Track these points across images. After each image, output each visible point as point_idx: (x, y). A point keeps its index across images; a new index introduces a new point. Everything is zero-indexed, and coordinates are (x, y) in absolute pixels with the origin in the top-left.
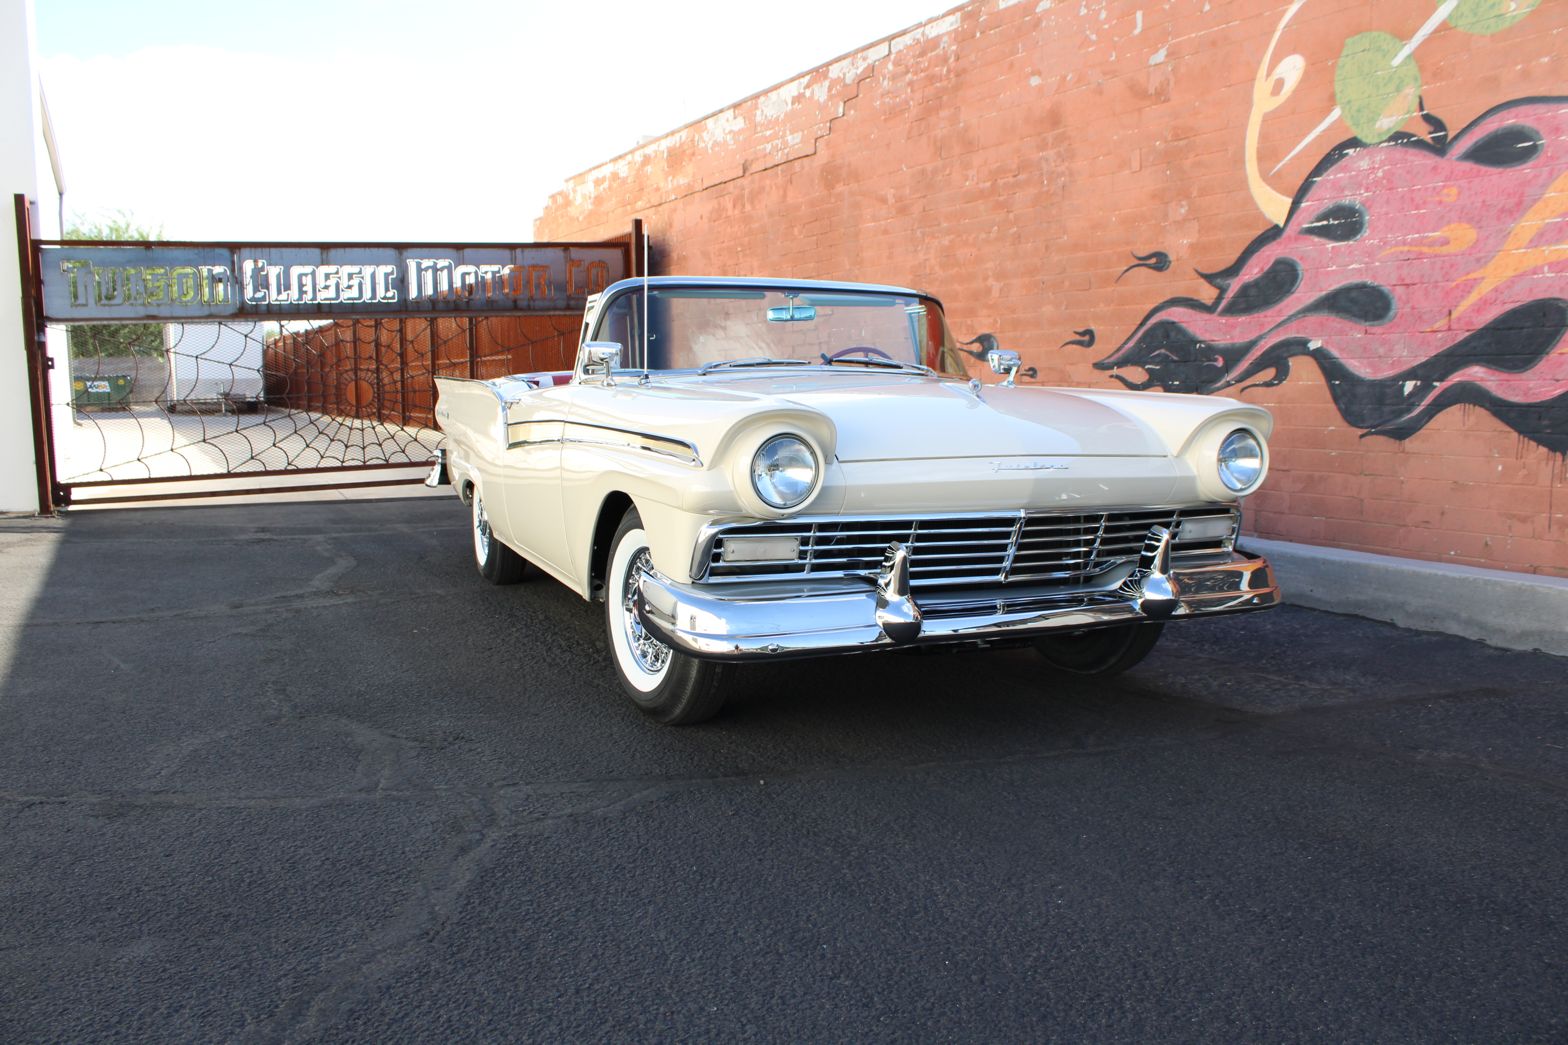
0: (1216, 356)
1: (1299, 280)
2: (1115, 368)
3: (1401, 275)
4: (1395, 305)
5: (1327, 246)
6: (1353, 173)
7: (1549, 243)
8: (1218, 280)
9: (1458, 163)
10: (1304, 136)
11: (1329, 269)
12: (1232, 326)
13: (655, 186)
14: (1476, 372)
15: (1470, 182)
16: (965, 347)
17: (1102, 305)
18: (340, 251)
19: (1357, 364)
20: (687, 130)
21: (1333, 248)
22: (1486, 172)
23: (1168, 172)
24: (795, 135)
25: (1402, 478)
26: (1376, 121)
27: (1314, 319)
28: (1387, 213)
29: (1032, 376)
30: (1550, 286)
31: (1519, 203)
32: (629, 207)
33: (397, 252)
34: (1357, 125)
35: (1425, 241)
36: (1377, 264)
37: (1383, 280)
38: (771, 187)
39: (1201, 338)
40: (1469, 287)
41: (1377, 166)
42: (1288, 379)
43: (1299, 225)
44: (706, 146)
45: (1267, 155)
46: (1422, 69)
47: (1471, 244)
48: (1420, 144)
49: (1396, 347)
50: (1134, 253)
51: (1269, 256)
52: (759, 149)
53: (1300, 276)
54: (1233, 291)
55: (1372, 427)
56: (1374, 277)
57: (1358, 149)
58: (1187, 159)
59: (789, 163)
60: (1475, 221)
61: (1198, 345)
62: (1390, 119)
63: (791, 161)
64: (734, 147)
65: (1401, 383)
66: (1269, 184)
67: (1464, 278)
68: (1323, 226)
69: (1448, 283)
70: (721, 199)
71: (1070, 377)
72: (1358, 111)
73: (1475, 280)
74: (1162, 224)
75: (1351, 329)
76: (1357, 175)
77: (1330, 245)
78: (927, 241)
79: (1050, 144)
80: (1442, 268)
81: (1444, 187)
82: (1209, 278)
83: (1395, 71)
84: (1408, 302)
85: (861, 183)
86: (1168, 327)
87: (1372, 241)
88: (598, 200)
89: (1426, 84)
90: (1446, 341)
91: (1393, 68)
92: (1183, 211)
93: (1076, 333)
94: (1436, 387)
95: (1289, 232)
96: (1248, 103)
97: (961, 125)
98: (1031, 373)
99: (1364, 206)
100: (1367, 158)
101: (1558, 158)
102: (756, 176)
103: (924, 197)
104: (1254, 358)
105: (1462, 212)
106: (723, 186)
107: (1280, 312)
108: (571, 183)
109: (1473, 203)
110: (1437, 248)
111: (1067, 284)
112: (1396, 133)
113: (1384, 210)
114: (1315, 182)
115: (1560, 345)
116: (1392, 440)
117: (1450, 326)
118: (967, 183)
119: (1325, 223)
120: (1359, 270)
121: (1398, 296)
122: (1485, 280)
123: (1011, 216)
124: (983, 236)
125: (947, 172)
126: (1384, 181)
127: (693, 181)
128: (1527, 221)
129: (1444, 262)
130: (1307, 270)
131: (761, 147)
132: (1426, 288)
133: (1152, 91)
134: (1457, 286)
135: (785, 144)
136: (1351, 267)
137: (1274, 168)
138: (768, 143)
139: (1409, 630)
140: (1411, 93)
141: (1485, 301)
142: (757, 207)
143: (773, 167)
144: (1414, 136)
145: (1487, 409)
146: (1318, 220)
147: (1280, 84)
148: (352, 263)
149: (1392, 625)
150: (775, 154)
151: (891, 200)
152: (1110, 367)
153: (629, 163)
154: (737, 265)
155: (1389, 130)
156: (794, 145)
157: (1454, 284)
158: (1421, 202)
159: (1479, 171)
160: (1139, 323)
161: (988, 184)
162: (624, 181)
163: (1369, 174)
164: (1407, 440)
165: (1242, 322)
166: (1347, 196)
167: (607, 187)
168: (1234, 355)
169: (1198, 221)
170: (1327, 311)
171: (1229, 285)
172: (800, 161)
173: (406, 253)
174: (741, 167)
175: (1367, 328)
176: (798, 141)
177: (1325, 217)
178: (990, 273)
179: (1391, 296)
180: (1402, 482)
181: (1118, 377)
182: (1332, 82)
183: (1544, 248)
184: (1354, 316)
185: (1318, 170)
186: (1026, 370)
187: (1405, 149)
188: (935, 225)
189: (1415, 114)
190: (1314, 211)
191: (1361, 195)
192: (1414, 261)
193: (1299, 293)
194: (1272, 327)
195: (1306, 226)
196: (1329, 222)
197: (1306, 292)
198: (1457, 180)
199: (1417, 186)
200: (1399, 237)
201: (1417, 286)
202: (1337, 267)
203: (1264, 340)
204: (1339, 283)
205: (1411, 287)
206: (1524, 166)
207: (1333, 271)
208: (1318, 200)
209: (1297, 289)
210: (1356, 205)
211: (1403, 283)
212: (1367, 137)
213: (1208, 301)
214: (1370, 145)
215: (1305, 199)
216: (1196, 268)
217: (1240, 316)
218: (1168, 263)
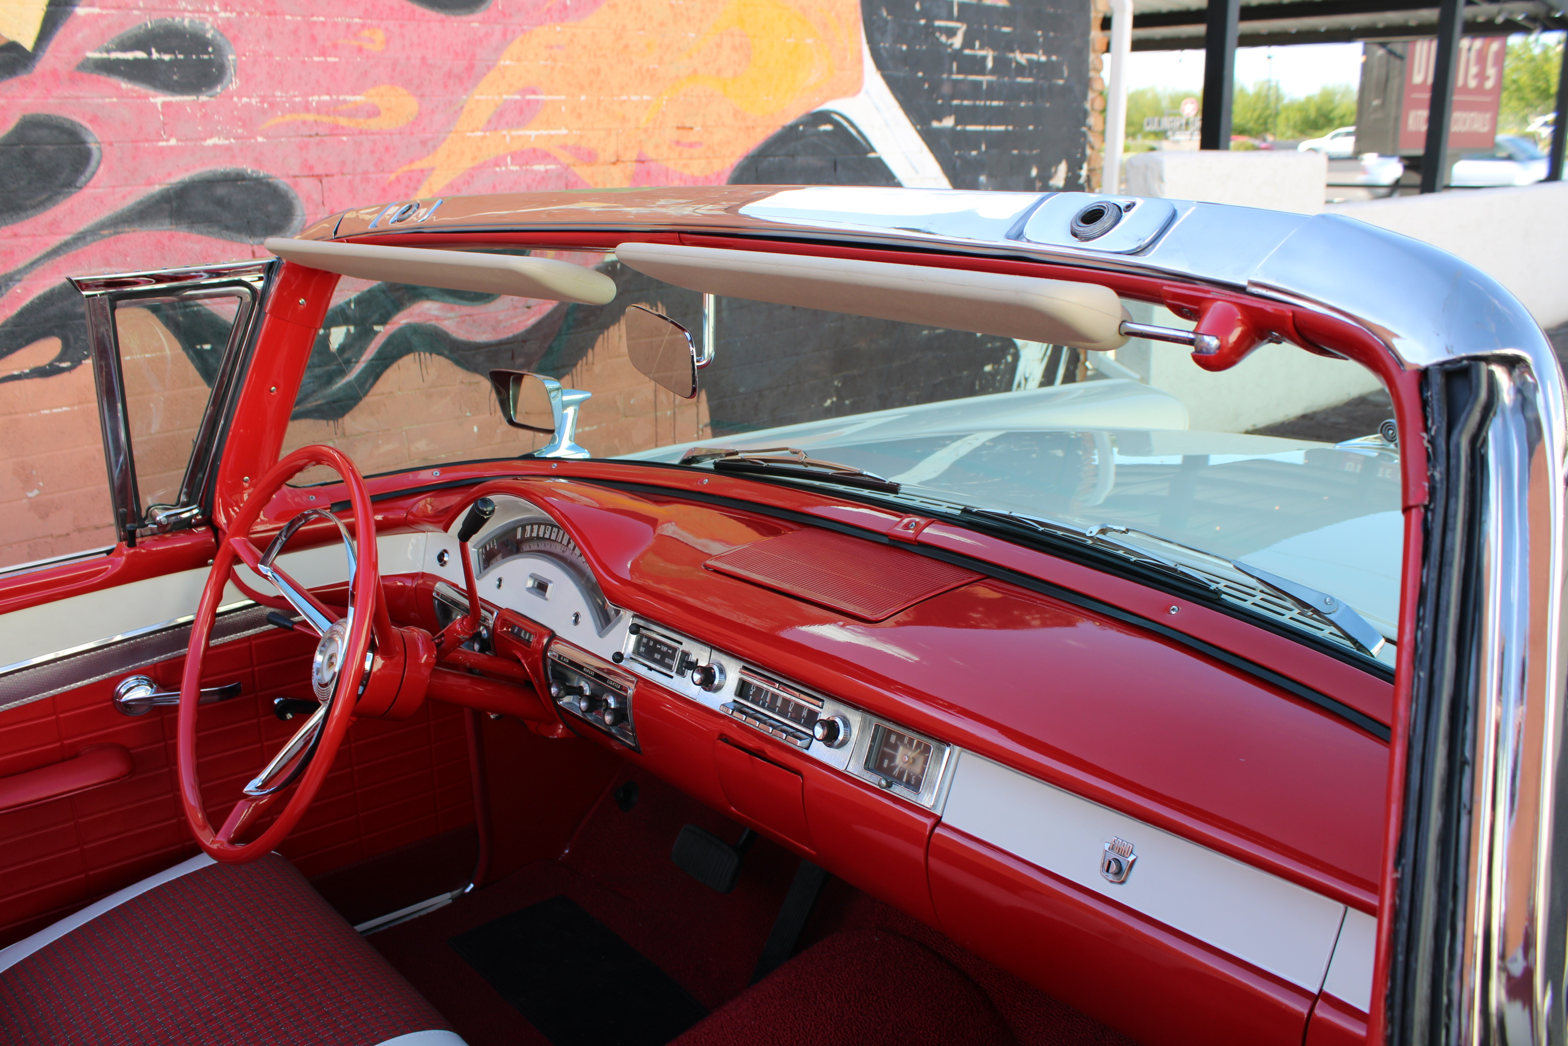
1: (93, 163)
3: (306, 160)
4: (301, 208)
5: (153, 100)
7: (509, 126)
11: (161, 144)
14: (429, 309)
15: (401, 26)
21: (166, 105)
22: (424, 15)
27: (138, 237)
28: (270, 55)
30: (516, 183)
31: (470, 68)
35: (342, 108)
36: (260, 139)
37: (277, 169)
43: (74, 50)
47: (411, 119)
53: (96, 155)
56: (257, 162)
60: (415, 85)
65: (322, 331)
67: (406, 168)
68: (136, 61)
69: (384, 175)
73: (422, 171)
75: (224, 251)
77: (159, 99)
80: (373, 152)
81: (363, 26)
84: (325, 204)
87: (245, 99)
94: (378, 332)
95: (49, 61)
99: (222, 35)
101: (510, 16)
105: (394, 70)
107: (53, 227)
109: (408, 58)
110: (361, 120)
113: (263, 48)
116: (324, 422)
119: (141, 55)
120: (228, 148)
121: (304, 193)
128: (482, 94)
129: (375, 143)
130: (111, 144)
132: (351, 182)
134: (398, 180)
136: (210, 142)
145: (446, 356)
146: (123, 47)
157: (393, 177)
158: (328, 44)
159: (413, 12)
164: (347, 418)
166: (185, 11)
170: (167, 221)
175: (256, 248)
177: (141, 42)
179: (292, 194)
183: (505, 132)
184: (227, 228)
190: (110, 27)
191: (213, 13)
192: (326, 139)
193: (95, 187)
194: (37, 256)
195: (97, 55)
196: (150, 54)
197: (114, 187)
198: (382, 19)
199: (318, 16)
200: (295, 96)
201: (336, 178)
202: (178, 140)
203: (18, 285)
204: (187, 170)
205: (325, 180)
206: (471, 17)
207: (172, 148)
208: (119, 8)
209: (89, 180)
210: (205, 32)
211: (311, 174)
215: (84, 2)
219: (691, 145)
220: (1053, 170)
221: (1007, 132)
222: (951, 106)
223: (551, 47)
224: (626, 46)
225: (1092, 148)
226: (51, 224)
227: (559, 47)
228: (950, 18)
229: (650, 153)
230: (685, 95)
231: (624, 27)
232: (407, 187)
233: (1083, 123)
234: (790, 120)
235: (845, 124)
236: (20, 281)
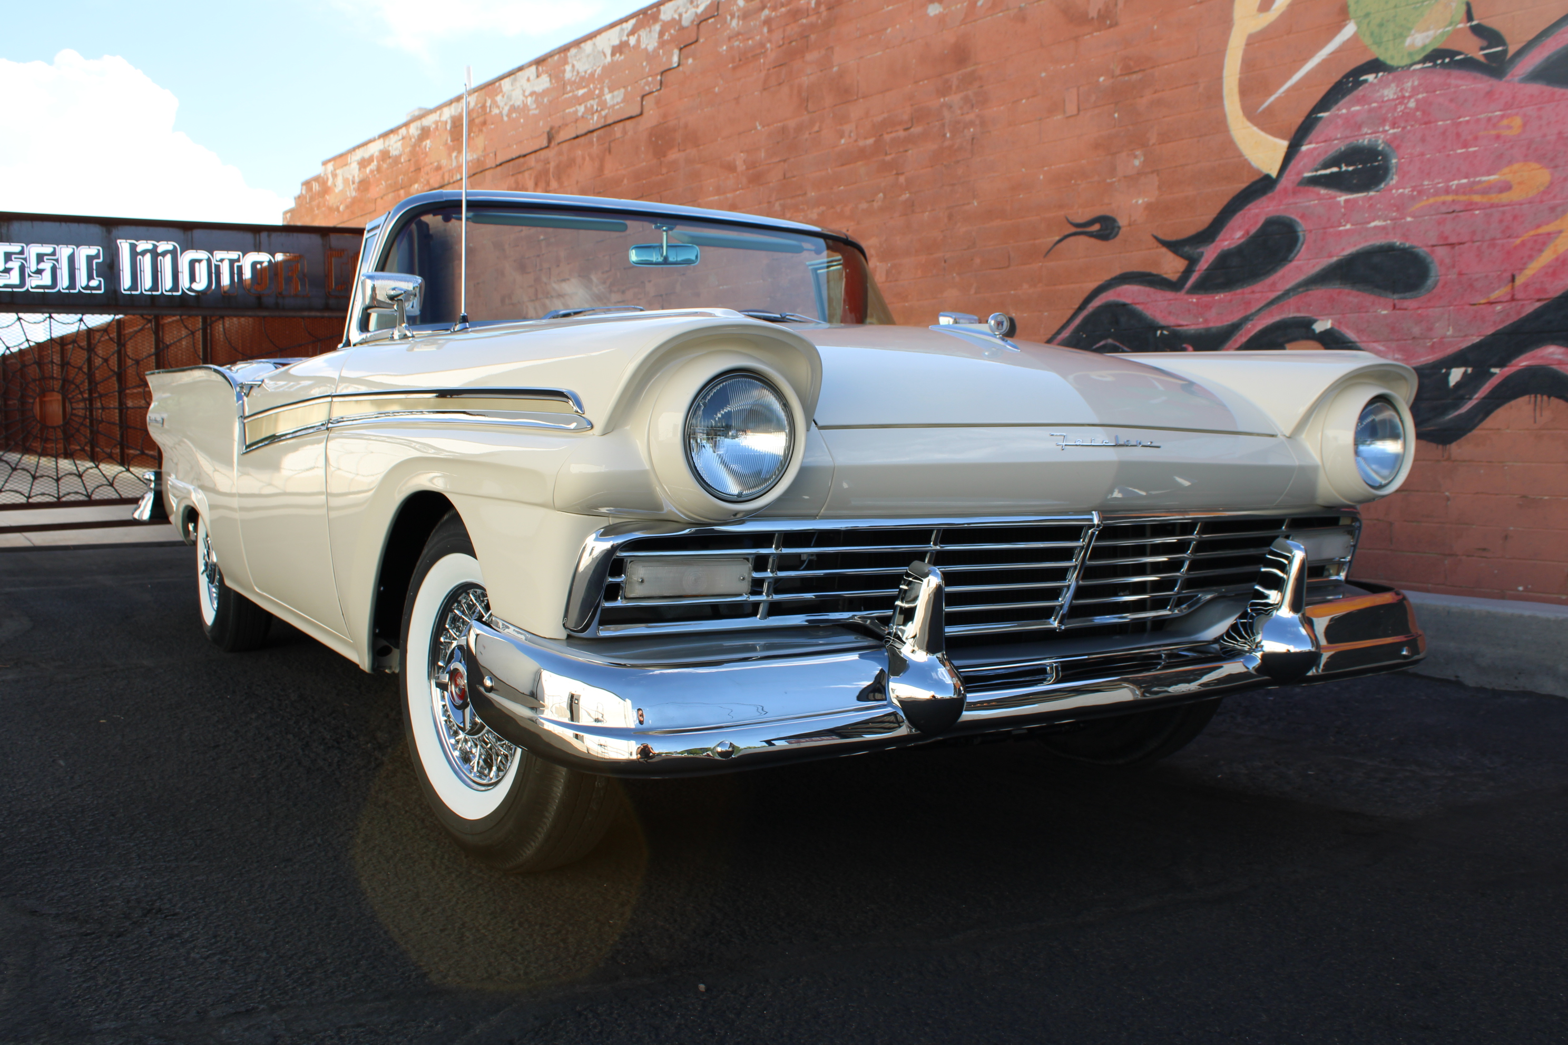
0: (1184, 346)
1: (1299, 245)
3: (1442, 232)
4: (1436, 271)
5: (1338, 199)
6: (1374, 105)
8: (1187, 249)
9: (1522, 86)
10: (1305, 60)
11: (1341, 228)
12: (1206, 306)
13: (436, 164)
14: (1552, 353)
15: (1540, 109)
17: (1025, 286)
18: (27, 225)
19: (1382, 348)
20: (476, 94)
21: (1346, 201)
22: (1563, 94)
23: (1116, 115)
24: (616, 93)
25: (1447, 494)
26: (1406, 37)
27: (1319, 293)
28: (1422, 154)
32: (402, 192)
33: (104, 229)
35: (1476, 187)
36: (1409, 219)
37: (1419, 242)
38: (584, 159)
39: (1163, 322)
40: (1540, 243)
41: (1407, 94)
43: (1299, 173)
44: (501, 112)
45: (1253, 87)
47: (1542, 189)
48: (1469, 64)
49: (1437, 325)
50: (1070, 218)
51: (1257, 215)
52: (569, 113)
53: (1301, 239)
54: (1207, 261)
56: (1405, 236)
57: (1380, 74)
58: (1142, 97)
59: (608, 128)
60: (1547, 158)
61: (1159, 332)
62: (1425, 34)
63: (609, 125)
64: (537, 112)
65: (1444, 371)
66: (1257, 124)
67: (1532, 233)
68: (1332, 174)
69: (1511, 240)
70: (520, 176)
72: (1381, 25)
73: (1549, 234)
74: (1108, 181)
75: (1373, 303)
76: (1380, 107)
77: (1342, 198)
79: (954, 88)
80: (1501, 221)
81: (1502, 117)
82: (1174, 246)
84: (1453, 266)
85: (701, 147)
86: (1118, 311)
87: (1401, 191)
88: (364, 185)
90: (1508, 315)
92: (1137, 163)
94: (1494, 374)
95: (1284, 183)
96: (1226, 22)
97: (835, 69)
99: (1389, 146)
100: (1393, 85)
102: (565, 147)
103: (785, 161)
105: (1528, 148)
106: (522, 160)
107: (1273, 286)
108: (330, 167)
109: (1544, 136)
110: (1493, 196)
111: (978, 261)
112: (1434, 51)
113: (1418, 150)
114: (1321, 118)
116: (1433, 445)
117: (1513, 296)
118: (843, 141)
119: (1335, 169)
120: (1383, 228)
121: (1439, 259)
122: (1563, 234)
123: (902, 179)
124: (864, 205)
125: (816, 128)
126: (1418, 113)
127: (484, 156)
130: (1311, 231)
131: (572, 110)
132: (1479, 248)
133: (1093, 13)
134: (1523, 244)
135: (603, 104)
136: (1373, 224)
137: (1263, 102)
138: (580, 104)
139: (1481, 690)
142: (566, 184)
143: (586, 134)
144: (1459, 53)
145: (1566, 401)
146: (1326, 166)
148: (43, 241)
149: (1458, 684)
150: (589, 117)
151: (741, 167)
153: (403, 138)
154: (538, 256)
155: (1424, 47)
156: (614, 105)
157: (1518, 241)
158: (1470, 138)
159: (1553, 94)
160: (1077, 306)
161: (871, 141)
162: (396, 160)
163: (1396, 105)
164: (1453, 444)
165: (1220, 301)
166: (1366, 134)
167: (375, 168)
168: (1209, 342)
169: (1158, 175)
170: (1338, 282)
171: (1201, 254)
172: (621, 124)
173: (115, 232)
174: (545, 136)
175: (1396, 301)
176: (619, 100)
177: (1335, 161)
179: (1429, 260)
180: (1448, 499)
184: (1377, 287)
185: (1326, 102)
187: (1447, 71)
188: (799, 196)
189: (1461, 26)
190: (1319, 155)
191: (1385, 131)
192: (1461, 214)
193: (1299, 260)
194: (1262, 305)
195: (1309, 174)
196: (1340, 168)
197: (1309, 259)
198: (1522, 107)
199: (1465, 117)
200: (1439, 183)
201: (1466, 245)
202: (1352, 225)
203: (1251, 322)
204: (1355, 246)
205: (1457, 247)
207: (1347, 231)
208: (1325, 141)
209: (1296, 255)
210: (1378, 146)
211: (1446, 243)
212: (1392, 58)
213: (1173, 276)
214: (1398, 68)
215: (1307, 141)
216: (1155, 234)
217: (1218, 293)
218: (1116, 230)
232: (1532, 249)
236: (1252, 320)
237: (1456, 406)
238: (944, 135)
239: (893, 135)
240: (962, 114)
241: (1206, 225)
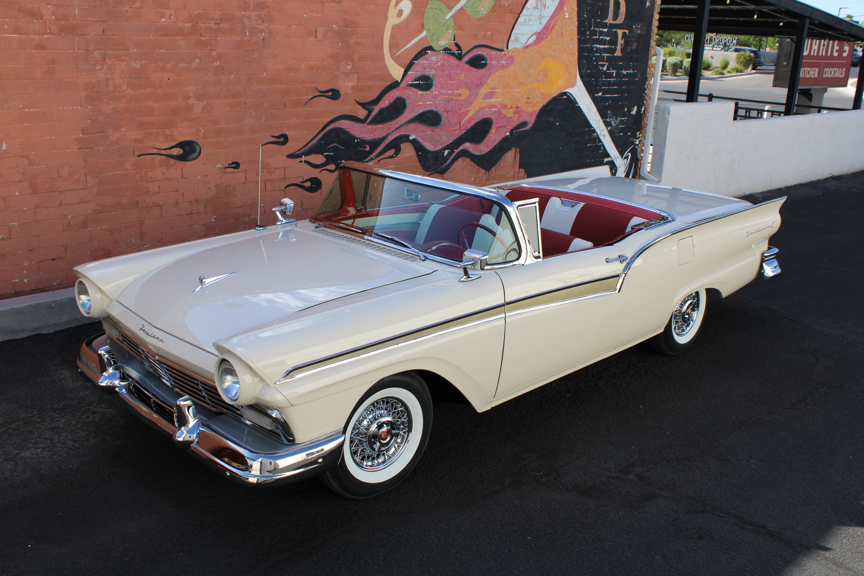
0: (366, 145)
1: (406, 108)
2: (303, 156)
3: (445, 107)
4: (444, 120)
6: (430, 62)
7: (488, 98)
8: (368, 106)
9: (465, 65)
10: (411, 41)
11: (419, 103)
12: (374, 129)
14: (467, 145)
15: (468, 73)
16: (163, 152)
17: (294, 119)
19: (428, 145)
22: (473, 70)
23: (340, 44)
26: (439, 41)
27: (412, 125)
29: (235, 168)
30: (487, 113)
31: (481, 83)
34: (432, 41)
35: (454, 94)
36: (437, 102)
37: (439, 109)
39: (357, 136)
40: (467, 112)
41: (439, 61)
42: (400, 153)
43: (407, 82)
45: (394, 46)
46: (455, 23)
47: (467, 97)
48: (453, 54)
49: (443, 137)
51: (393, 96)
53: (407, 106)
54: (376, 112)
55: (433, 171)
56: (436, 108)
57: (432, 52)
58: (352, 39)
60: (469, 89)
61: (356, 140)
62: (444, 42)
65: (444, 151)
66: (394, 61)
67: (465, 110)
68: (417, 83)
69: (460, 111)
71: (269, 165)
72: (433, 35)
73: (468, 110)
74: (336, 73)
75: (427, 130)
76: (431, 63)
77: (420, 93)
78: (109, 62)
79: (251, 8)
80: (459, 105)
81: (460, 73)
82: (363, 105)
83: (446, 22)
84: (448, 119)
86: (339, 132)
87: (436, 93)
89: (456, 31)
90: (459, 134)
91: (446, 20)
92: (349, 68)
93: (273, 136)
94: (455, 151)
95: (403, 85)
98: (234, 165)
99: (433, 77)
100: (435, 57)
101: (491, 69)
104: (385, 145)
105: (465, 84)
107: (397, 123)
109: (468, 81)
110: (457, 97)
111: (266, 105)
112: (446, 48)
113: (440, 80)
114: (415, 63)
115: (489, 134)
116: (440, 175)
117: (460, 128)
118: (163, 20)
119: (418, 82)
120: (431, 104)
121: (444, 115)
122: (471, 111)
123: (214, 53)
124: (184, 65)
125: (138, 5)
128: (483, 90)
129: (459, 103)
130: (410, 103)
132: (453, 113)
136: (428, 103)
137: (397, 53)
140: (451, 32)
141: (471, 119)
144: (452, 51)
145: (469, 158)
146: (415, 81)
147: (400, 13)
152: (300, 156)
155: (443, 46)
157: (462, 112)
158: (453, 78)
159: (471, 69)
160: (321, 129)
161: (189, 25)
163: (436, 63)
164: (445, 174)
165: (379, 128)
166: (427, 71)
168: (374, 144)
169: (357, 74)
170: (417, 122)
171: (374, 109)
175: (433, 129)
177: (418, 79)
178: (191, 94)
179: (441, 116)
181: (306, 162)
182: (423, 18)
183: (487, 100)
184: (428, 124)
185: (417, 57)
186: (229, 164)
187: (448, 55)
189: (452, 42)
190: (413, 76)
191: (432, 72)
192: (450, 102)
193: (406, 114)
194: (394, 130)
195: (410, 83)
196: (420, 82)
197: (409, 113)
198: (464, 71)
199: (452, 71)
200: (445, 91)
201: (450, 112)
202: (422, 102)
203: (390, 136)
204: (422, 110)
205: (448, 112)
206: (483, 70)
207: (421, 104)
208: (416, 72)
209: (405, 112)
210: (430, 76)
211: (446, 111)
212: (435, 47)
213: (362, 117)
214: (437, 51)
215: (410, 71)
216: (356, 99)
217: (379, 125)
218: (339, 96)
219: (529, 103)
220: (632, 109)
221: (618, 96)
222: (601, 89)
223: (499, 77)
224: (517, 76)
225: (646, 101)
226: (397, 122)
227: (501, 77)
228: (603, 61)
229: (519, 105)
230: (529, 89)
231: (516, 70)
232: (465, 114)
233: (644, 93)
234: (555, 95)
235: (570, 96)
237: (446, 162)
238: (245, 33)
239: (207, 25)
240: (257, 24)
241: (375, 98)
